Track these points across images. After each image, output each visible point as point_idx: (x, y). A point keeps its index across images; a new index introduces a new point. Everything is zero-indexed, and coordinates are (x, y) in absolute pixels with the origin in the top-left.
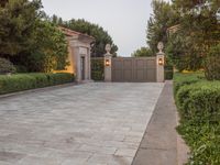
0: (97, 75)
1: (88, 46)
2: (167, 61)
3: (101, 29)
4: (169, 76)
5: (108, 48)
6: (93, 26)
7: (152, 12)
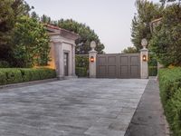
0: (82, 71)
1: (73, 43)
2: (151, 57)
3: (88, 28)
4: (153, 72)
5: (93, 45)
6: (80, 25)
7: (137, 12)
